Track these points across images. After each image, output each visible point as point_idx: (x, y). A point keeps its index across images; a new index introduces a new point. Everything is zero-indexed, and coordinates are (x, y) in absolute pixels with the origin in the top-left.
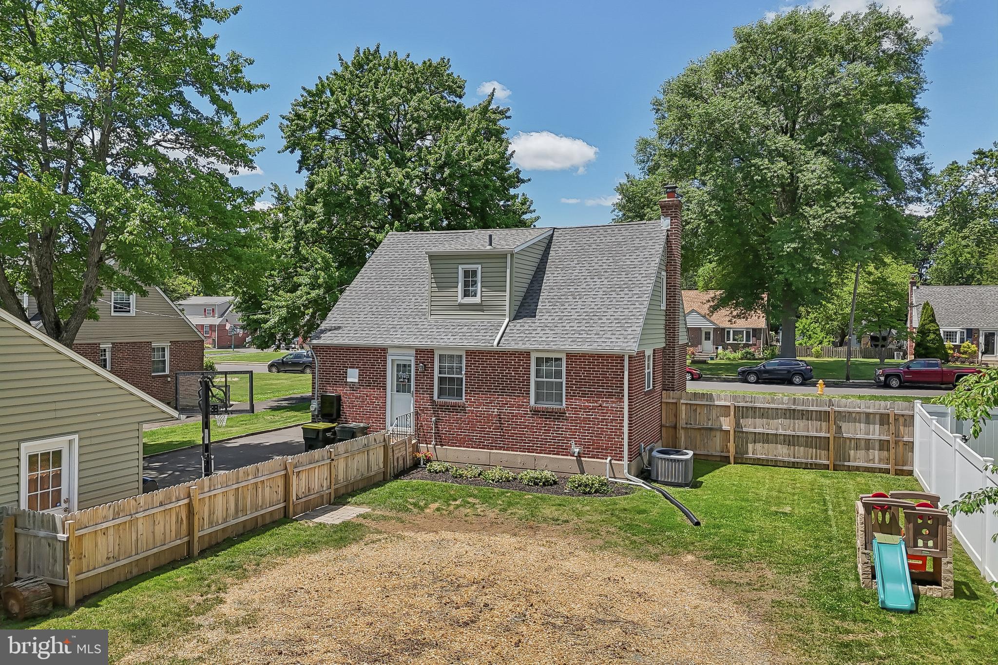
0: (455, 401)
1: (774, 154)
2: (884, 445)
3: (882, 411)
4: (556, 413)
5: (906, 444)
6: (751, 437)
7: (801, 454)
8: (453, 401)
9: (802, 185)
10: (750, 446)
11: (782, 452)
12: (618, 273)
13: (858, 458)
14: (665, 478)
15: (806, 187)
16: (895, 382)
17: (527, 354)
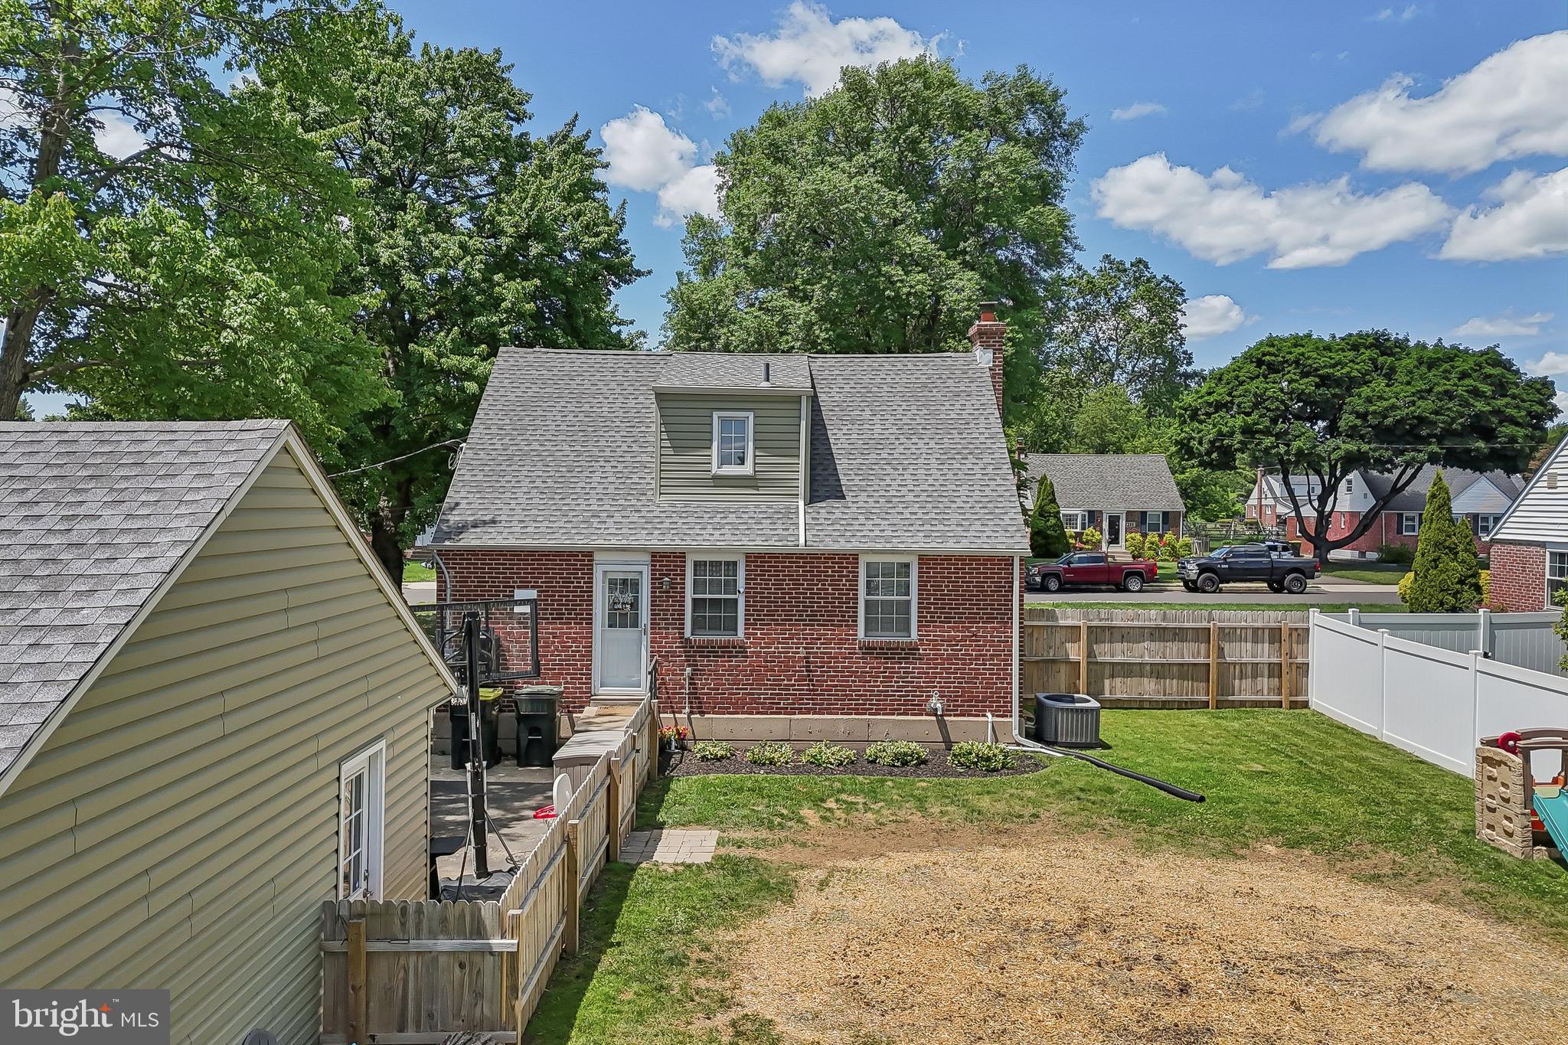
0: (727, 638)
1: (909, 262)
2: (1275, 670)
3: (1272, 624)
4: (904, 649)
5: (1299, 666)
6: (1107, 671)
7: (1173, 688)
8: (723, 638)
9: (945, 309)
10: (1107, 682)
11: (1149, 688)
12: (945, 431)
13: (1244, 690)
14: (1067, 738)
15: (951, 311)
16: (1053, 585)
17: (853, 558)
